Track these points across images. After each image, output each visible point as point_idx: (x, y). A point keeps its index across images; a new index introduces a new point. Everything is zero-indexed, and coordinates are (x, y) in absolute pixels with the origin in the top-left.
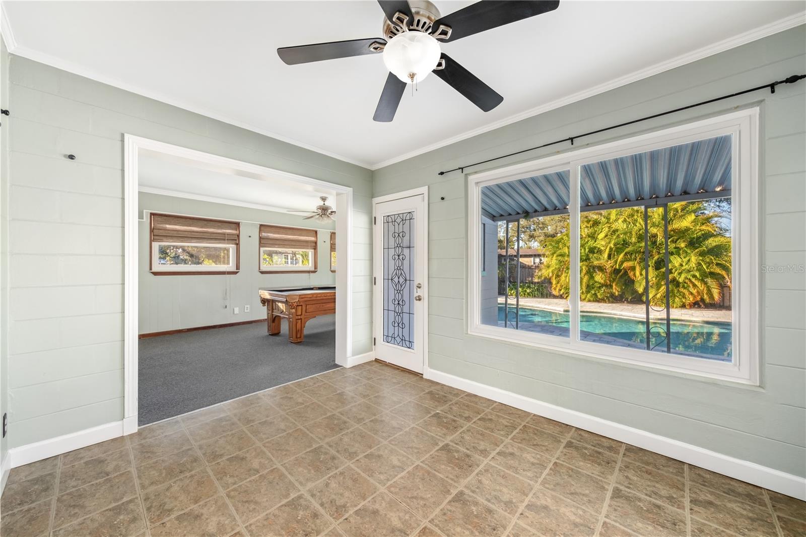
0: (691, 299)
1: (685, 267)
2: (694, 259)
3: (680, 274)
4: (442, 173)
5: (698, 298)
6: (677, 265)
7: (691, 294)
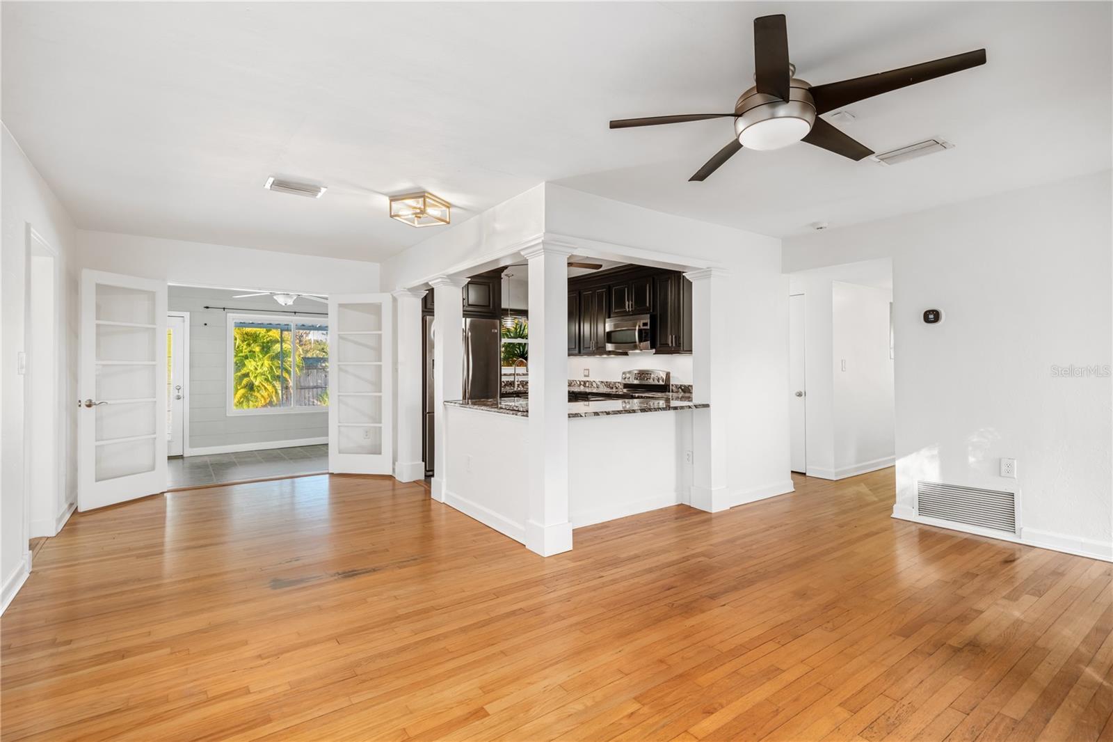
0: (263, 402)
1: (259, 370)
2: (267, 363)
3: (256, 377)
4: (207, 308)
5: (268, 401)
6: (252, 368)
7: (262, 396)
